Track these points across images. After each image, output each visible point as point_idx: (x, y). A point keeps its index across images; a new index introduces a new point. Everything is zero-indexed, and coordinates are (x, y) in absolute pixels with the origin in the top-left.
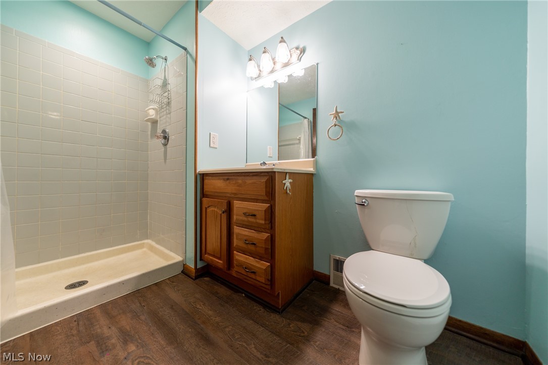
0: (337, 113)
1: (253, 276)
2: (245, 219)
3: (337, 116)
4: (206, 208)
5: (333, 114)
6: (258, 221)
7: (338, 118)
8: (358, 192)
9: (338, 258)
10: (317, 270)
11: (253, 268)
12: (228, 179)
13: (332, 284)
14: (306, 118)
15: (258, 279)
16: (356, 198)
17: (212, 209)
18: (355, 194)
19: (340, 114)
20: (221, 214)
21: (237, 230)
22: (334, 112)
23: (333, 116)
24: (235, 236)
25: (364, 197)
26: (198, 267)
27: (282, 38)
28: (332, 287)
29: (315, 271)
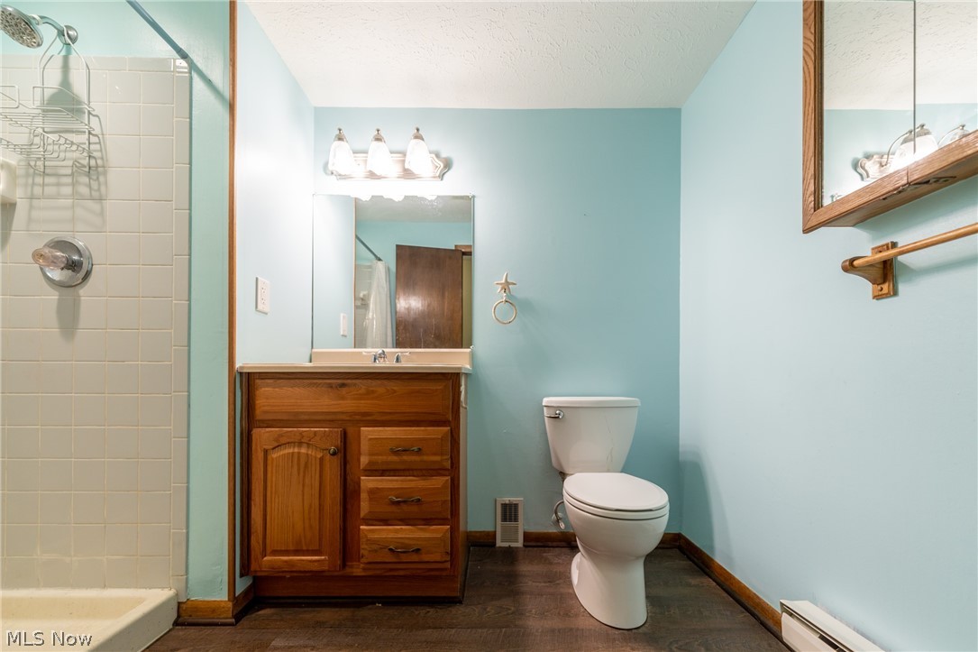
0: (507, 283)
1: (415, 558)
2: (395, 458)
3: (506, 287)
4: (266, 452)
5: (501, 284)
6: (425, 458)
7: (507, 291)
8: (546, 401)
9: (507, 502)
10: (473, 530)
11: (411, 542)
12: (343, 385)
13: (499, 543)
14: (380, 260)
15: (426, 558)
16: (545, 409)
17: (286, 451)
18: (544, 404)
19: (510, 286)
20: (322, 459)
21: (368, 482)
22: (503, 281)
23: (500, 286)
24: (364, 496)
25: (558, 408)
26: (238, 592)
27: (418, 130)
28: (500, 547)
29: (471, 532)
